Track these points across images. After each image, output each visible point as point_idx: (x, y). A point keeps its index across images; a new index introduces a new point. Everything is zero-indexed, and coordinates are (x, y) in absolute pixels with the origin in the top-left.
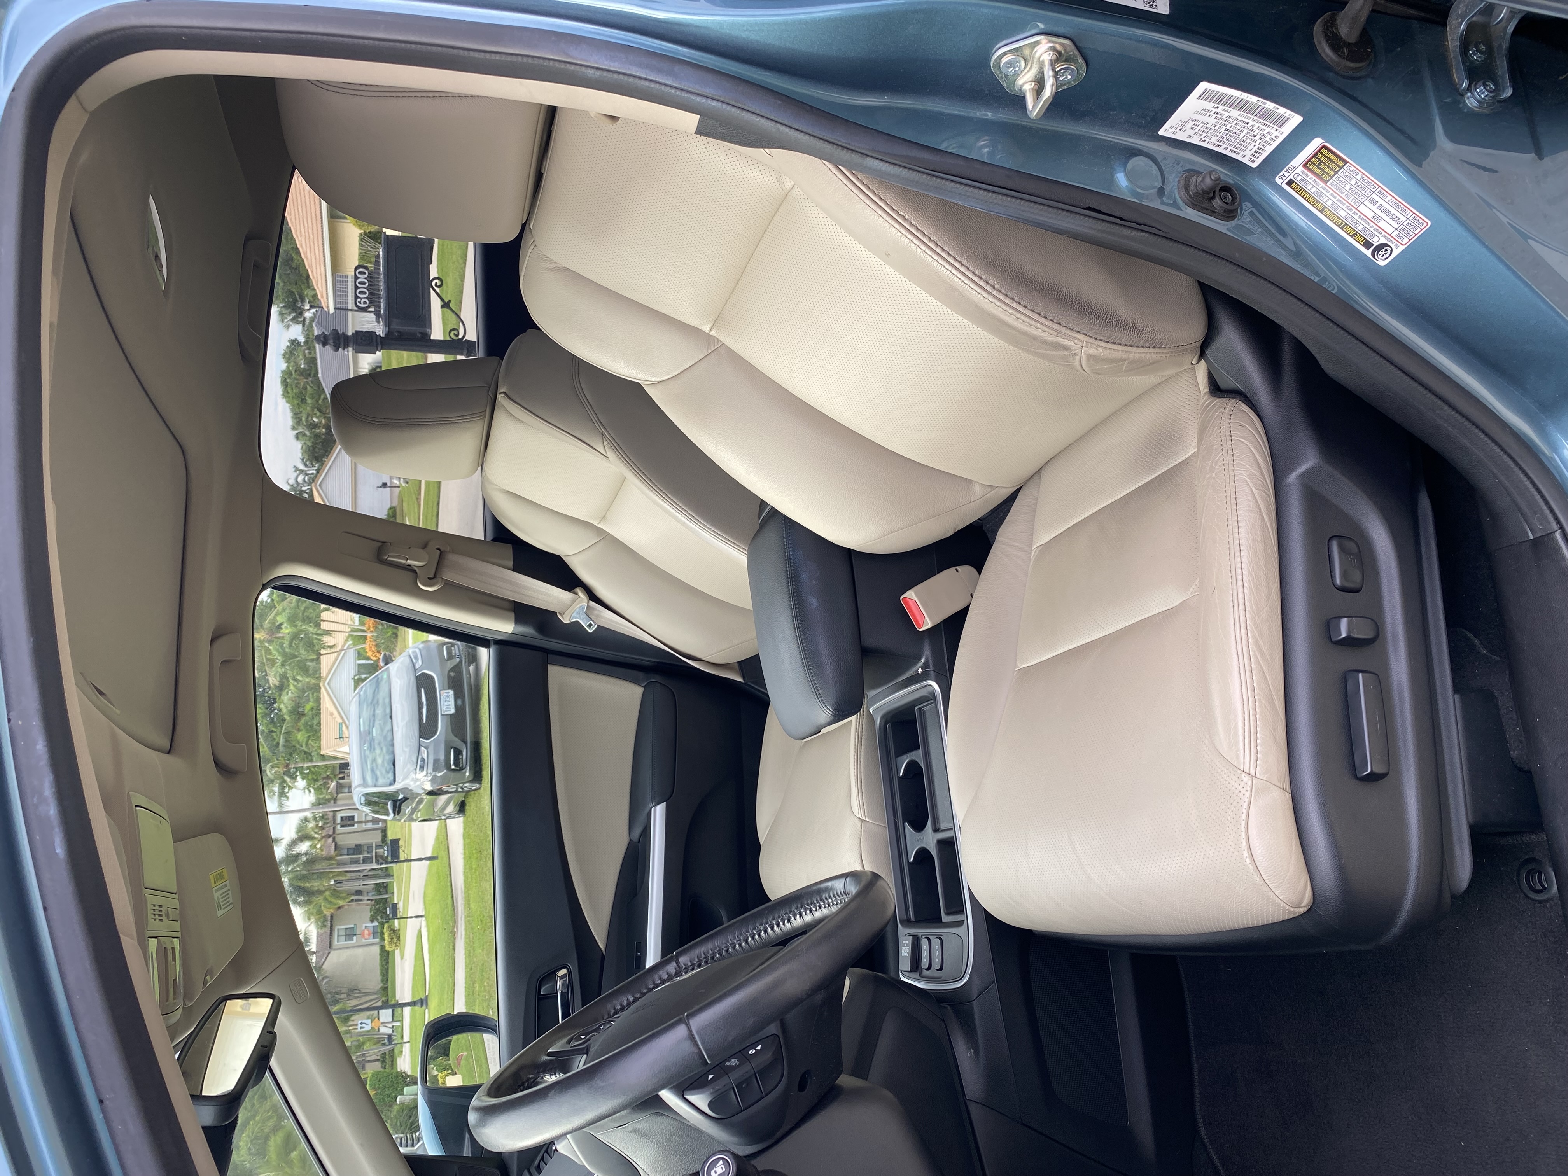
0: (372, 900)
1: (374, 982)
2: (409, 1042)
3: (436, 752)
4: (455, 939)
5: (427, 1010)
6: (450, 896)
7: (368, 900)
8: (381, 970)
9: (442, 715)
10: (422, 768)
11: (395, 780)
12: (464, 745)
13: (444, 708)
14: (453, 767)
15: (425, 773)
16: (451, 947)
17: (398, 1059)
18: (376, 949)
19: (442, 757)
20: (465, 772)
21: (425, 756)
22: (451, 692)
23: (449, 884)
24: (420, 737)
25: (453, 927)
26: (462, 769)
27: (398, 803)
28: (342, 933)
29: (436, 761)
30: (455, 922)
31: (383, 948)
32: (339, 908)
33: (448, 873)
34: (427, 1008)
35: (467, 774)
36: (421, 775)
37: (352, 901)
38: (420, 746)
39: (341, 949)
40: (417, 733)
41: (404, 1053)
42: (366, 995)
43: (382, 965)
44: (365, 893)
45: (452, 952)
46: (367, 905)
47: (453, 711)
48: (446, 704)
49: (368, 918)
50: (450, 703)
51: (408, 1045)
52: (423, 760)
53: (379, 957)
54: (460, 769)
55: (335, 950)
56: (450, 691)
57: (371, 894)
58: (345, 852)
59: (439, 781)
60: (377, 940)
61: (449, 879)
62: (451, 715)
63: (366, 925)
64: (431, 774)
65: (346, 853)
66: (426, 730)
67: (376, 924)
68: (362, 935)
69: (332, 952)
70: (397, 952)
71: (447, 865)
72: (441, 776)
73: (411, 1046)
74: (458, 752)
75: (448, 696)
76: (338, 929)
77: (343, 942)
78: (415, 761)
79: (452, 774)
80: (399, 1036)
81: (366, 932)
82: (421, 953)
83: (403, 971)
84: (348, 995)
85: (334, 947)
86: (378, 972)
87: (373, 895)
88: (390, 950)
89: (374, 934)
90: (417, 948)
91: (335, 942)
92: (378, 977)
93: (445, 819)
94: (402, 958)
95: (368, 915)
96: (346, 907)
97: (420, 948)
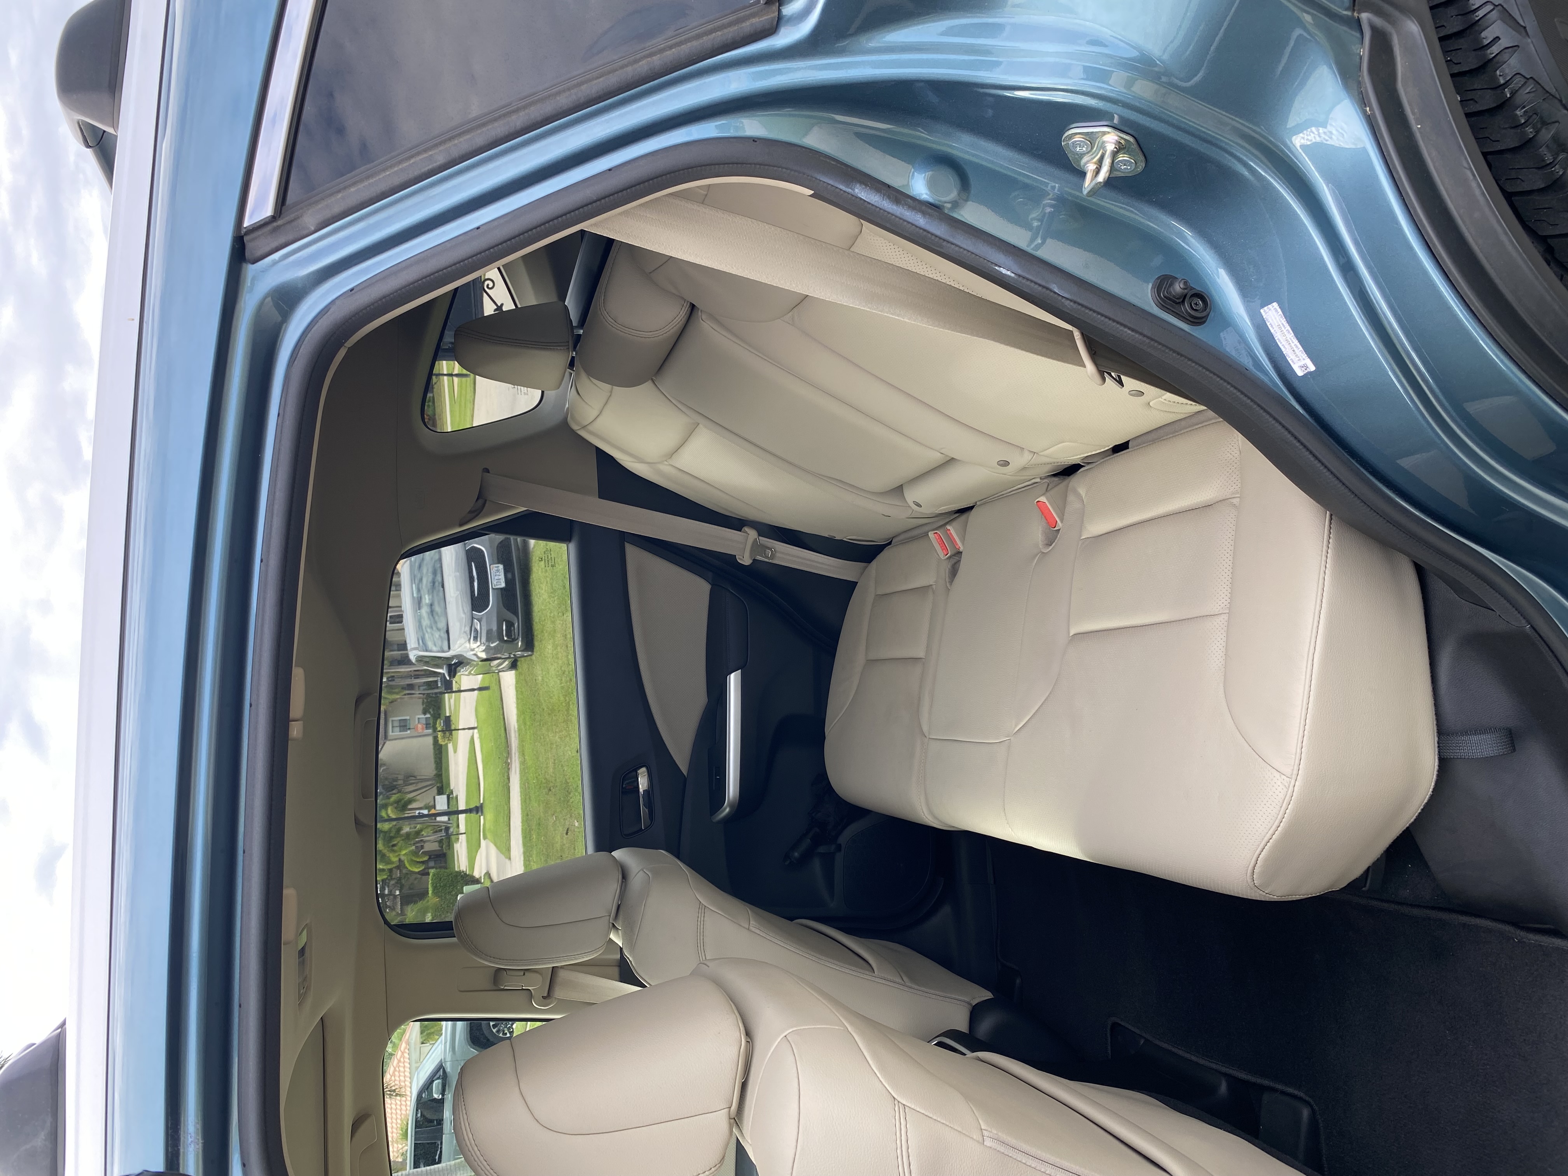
0: (424, 694)
1: (428, 769)
2: (464, 833)
3: (488, 623)
4: (509, 769)
5: (482, 817)
6: (503, 729)
7: (420, 694)
8: (435, 758)
9: (493, 589)
10: (475, 638)
11: (449, 648)
12: (516, 618)
13: (495, 582)
14: (505, 638)
15: (478, 643)
16: (506, 777)
17: (455, 845)
18: (430, 740)
19: (495, 628)
20: (518, 642)
21: (478, 628)
22: (501, 567)
23: (502, 717)
24: (473, 610)
25: (507, 758)
26: (514, 640)
27: (453, 667)
28: (396, 724)
29: (489, 632)
30: (509, 754)
31: (435, 739)
32: (392, 702)
33: (500, 706)
34: (482, 815)
35: (520, 644)
36: (474, 645)
37: (405, 695)
38: (473, 618)
39: (396, 739)
40: (468, 607)
41: (460, 840)
42: (421, 782)
43: (435, 754)
44: (417, 687)
45: (507, 781)
46: (420, 698)
47: (503, 585)
48: (496, 578)
49: (421, 711)
50: (500, 577)
51: (464, 835)
52: (476, 630)
53: (432, 747)
54: (512, 640)
55: (390, 740)
56: (499, 565)
57: (422, 688)
58: (396, 647)
59: (492, 652)
60: (430, 731)
61: (501, 712)
62: (501, 589)
63: (418, 717)
64: (484, 643)
65: (396, 649)
66: (478, 602)
67: (428, 716)
68: (416, 728)
69: (388, 743)
70: (450, 746)
71: (499, 698)
72: (494, 646)
73: (467, 837)
74: (510, 625)
75: (498, 571)
76: (392, 721)
77: (397, 733)
78: (468, 632)
79: (505, 645)
80: (455, 825)
81: (420, 726)
82: (474, 758)
83: (456, 764)
84: (404, 781)
85: (389, 738)
86: (433, 760)
87: (424, 690)
88: (443, 743)
89: (427, 726)
90: (470, 752)
91: (390, 733)
92: (432, 766)
93: (498, 673)
94: (455, 751)
95: (421, 708)
96: (399, 700)
97: (473, 754)
